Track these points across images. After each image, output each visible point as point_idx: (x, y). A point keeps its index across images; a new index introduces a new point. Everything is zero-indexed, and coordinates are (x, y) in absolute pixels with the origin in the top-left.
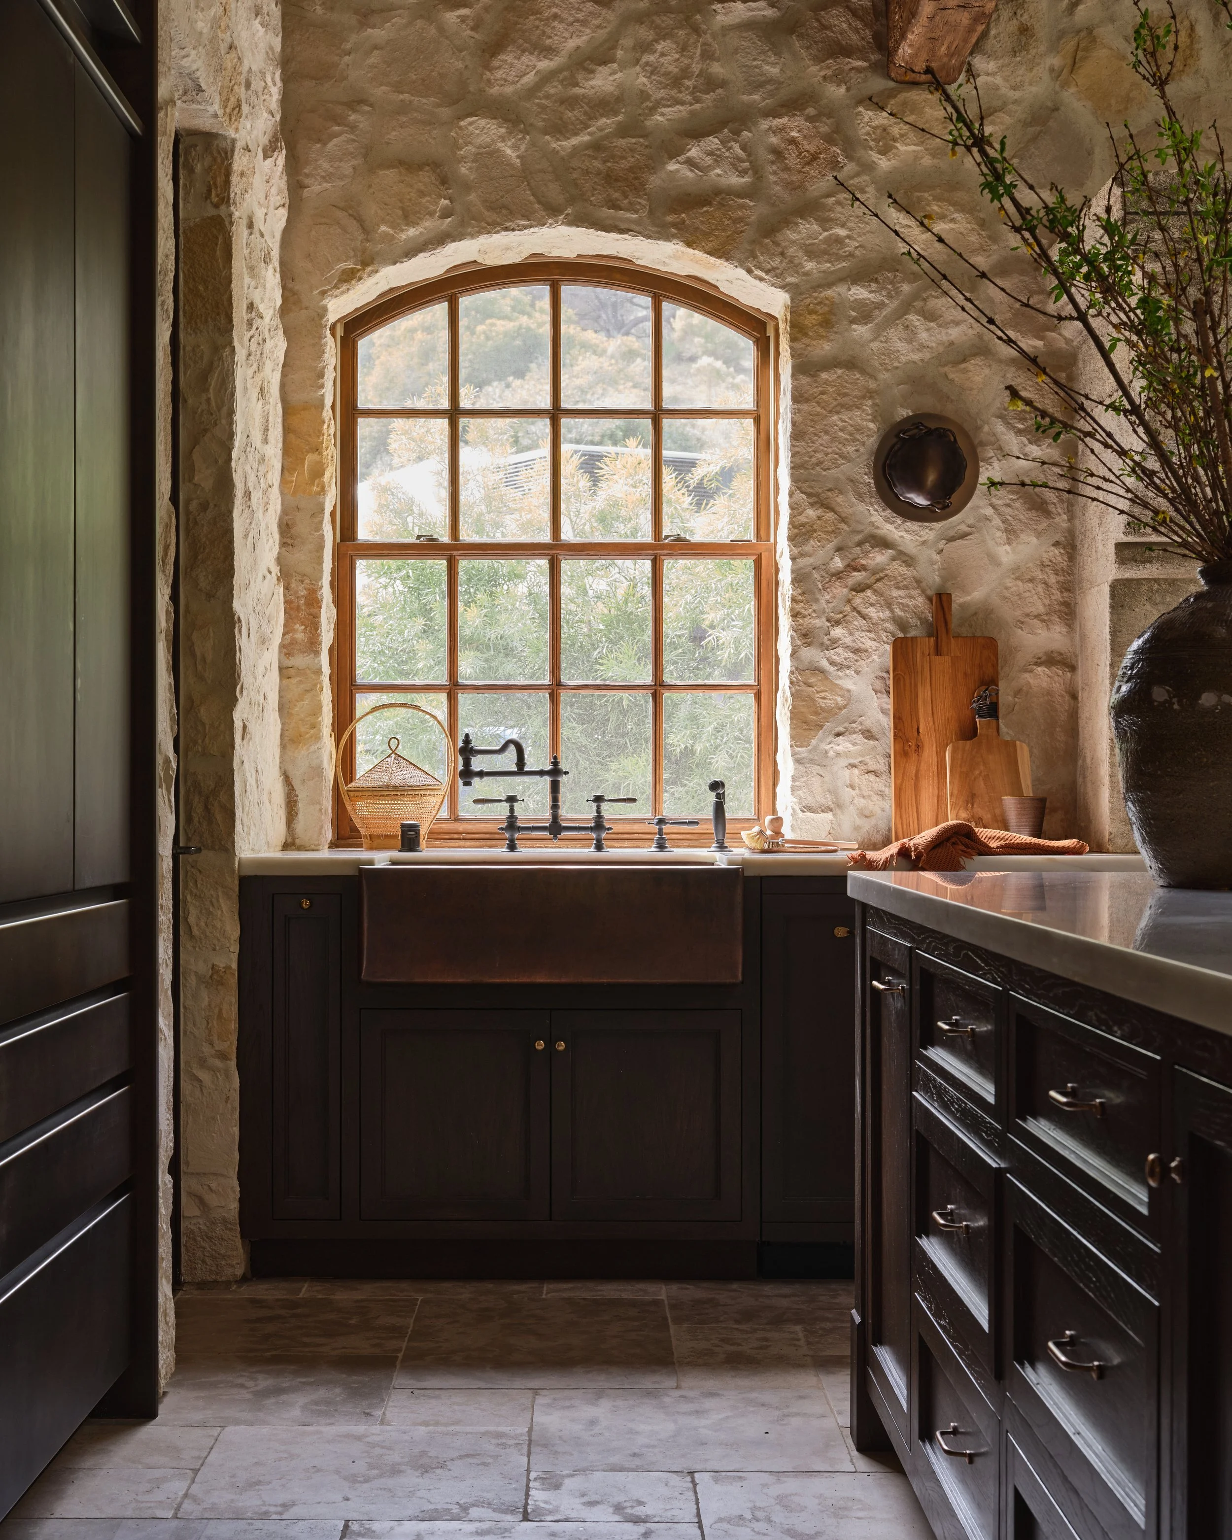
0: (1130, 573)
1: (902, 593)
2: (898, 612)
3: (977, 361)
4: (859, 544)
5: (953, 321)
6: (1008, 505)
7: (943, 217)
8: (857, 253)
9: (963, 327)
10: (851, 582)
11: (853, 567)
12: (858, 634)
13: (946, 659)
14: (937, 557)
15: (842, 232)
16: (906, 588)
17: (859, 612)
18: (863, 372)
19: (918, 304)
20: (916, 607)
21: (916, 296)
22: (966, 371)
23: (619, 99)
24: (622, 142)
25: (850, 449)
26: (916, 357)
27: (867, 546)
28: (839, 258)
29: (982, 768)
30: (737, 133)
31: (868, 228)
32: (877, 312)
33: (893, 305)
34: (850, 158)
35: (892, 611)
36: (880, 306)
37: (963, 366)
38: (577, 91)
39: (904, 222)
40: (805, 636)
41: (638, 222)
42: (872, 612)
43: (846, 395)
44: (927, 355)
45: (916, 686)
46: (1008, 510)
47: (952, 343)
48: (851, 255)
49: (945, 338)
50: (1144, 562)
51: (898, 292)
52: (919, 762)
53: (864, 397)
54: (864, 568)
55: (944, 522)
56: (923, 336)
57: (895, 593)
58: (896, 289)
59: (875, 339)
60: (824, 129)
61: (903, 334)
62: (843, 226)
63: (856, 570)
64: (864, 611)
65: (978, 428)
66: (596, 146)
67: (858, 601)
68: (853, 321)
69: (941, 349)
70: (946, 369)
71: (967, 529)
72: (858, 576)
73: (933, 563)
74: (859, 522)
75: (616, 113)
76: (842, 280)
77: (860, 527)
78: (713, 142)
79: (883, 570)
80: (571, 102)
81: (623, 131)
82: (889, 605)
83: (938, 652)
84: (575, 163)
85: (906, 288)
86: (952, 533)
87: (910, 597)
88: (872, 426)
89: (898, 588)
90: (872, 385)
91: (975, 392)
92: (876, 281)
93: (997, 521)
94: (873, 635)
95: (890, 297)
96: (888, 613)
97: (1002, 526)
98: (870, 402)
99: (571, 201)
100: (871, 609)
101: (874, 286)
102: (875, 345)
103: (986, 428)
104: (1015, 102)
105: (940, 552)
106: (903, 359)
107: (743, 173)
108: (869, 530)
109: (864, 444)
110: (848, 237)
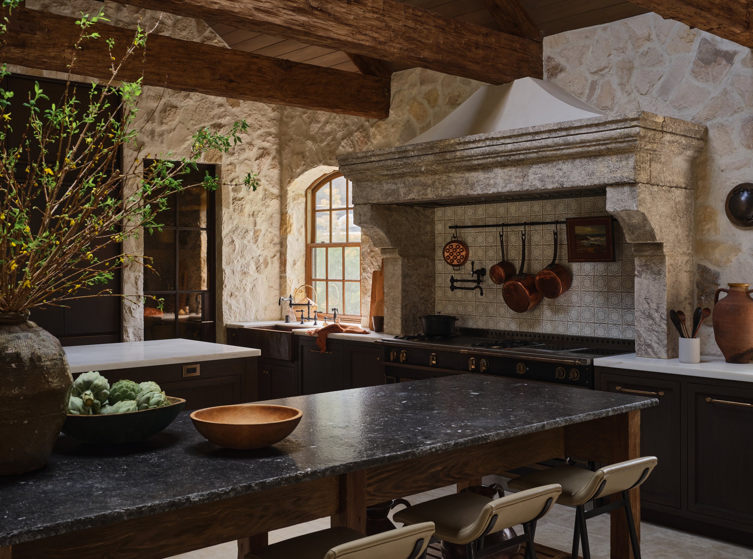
0: (385, 257)
1: (380, 258)
10: (371, 255)
11: (371, 251)
13: (382, 277)
17: (372, 263)
20: (381, 262)
23: (332, 132)
24: (332, 143)
29: (381, 307)
30: (349, 138)
34: (369, 141)
38: (324, 131)
40: (364, 270)
41: (335, 163)
45: (376, 284)
54: (374, 251)
60: (364, 134)
66: (328, 144)
67: (372, 260)
75: (330, 135)
78: (345, 141)
80: (323, 134)
81: (333, 140)
82: (377, 262)
83: (381, 275)
84: (325, 149)
99: (324, 159)
104: (401, 121)
107: (351, 148)
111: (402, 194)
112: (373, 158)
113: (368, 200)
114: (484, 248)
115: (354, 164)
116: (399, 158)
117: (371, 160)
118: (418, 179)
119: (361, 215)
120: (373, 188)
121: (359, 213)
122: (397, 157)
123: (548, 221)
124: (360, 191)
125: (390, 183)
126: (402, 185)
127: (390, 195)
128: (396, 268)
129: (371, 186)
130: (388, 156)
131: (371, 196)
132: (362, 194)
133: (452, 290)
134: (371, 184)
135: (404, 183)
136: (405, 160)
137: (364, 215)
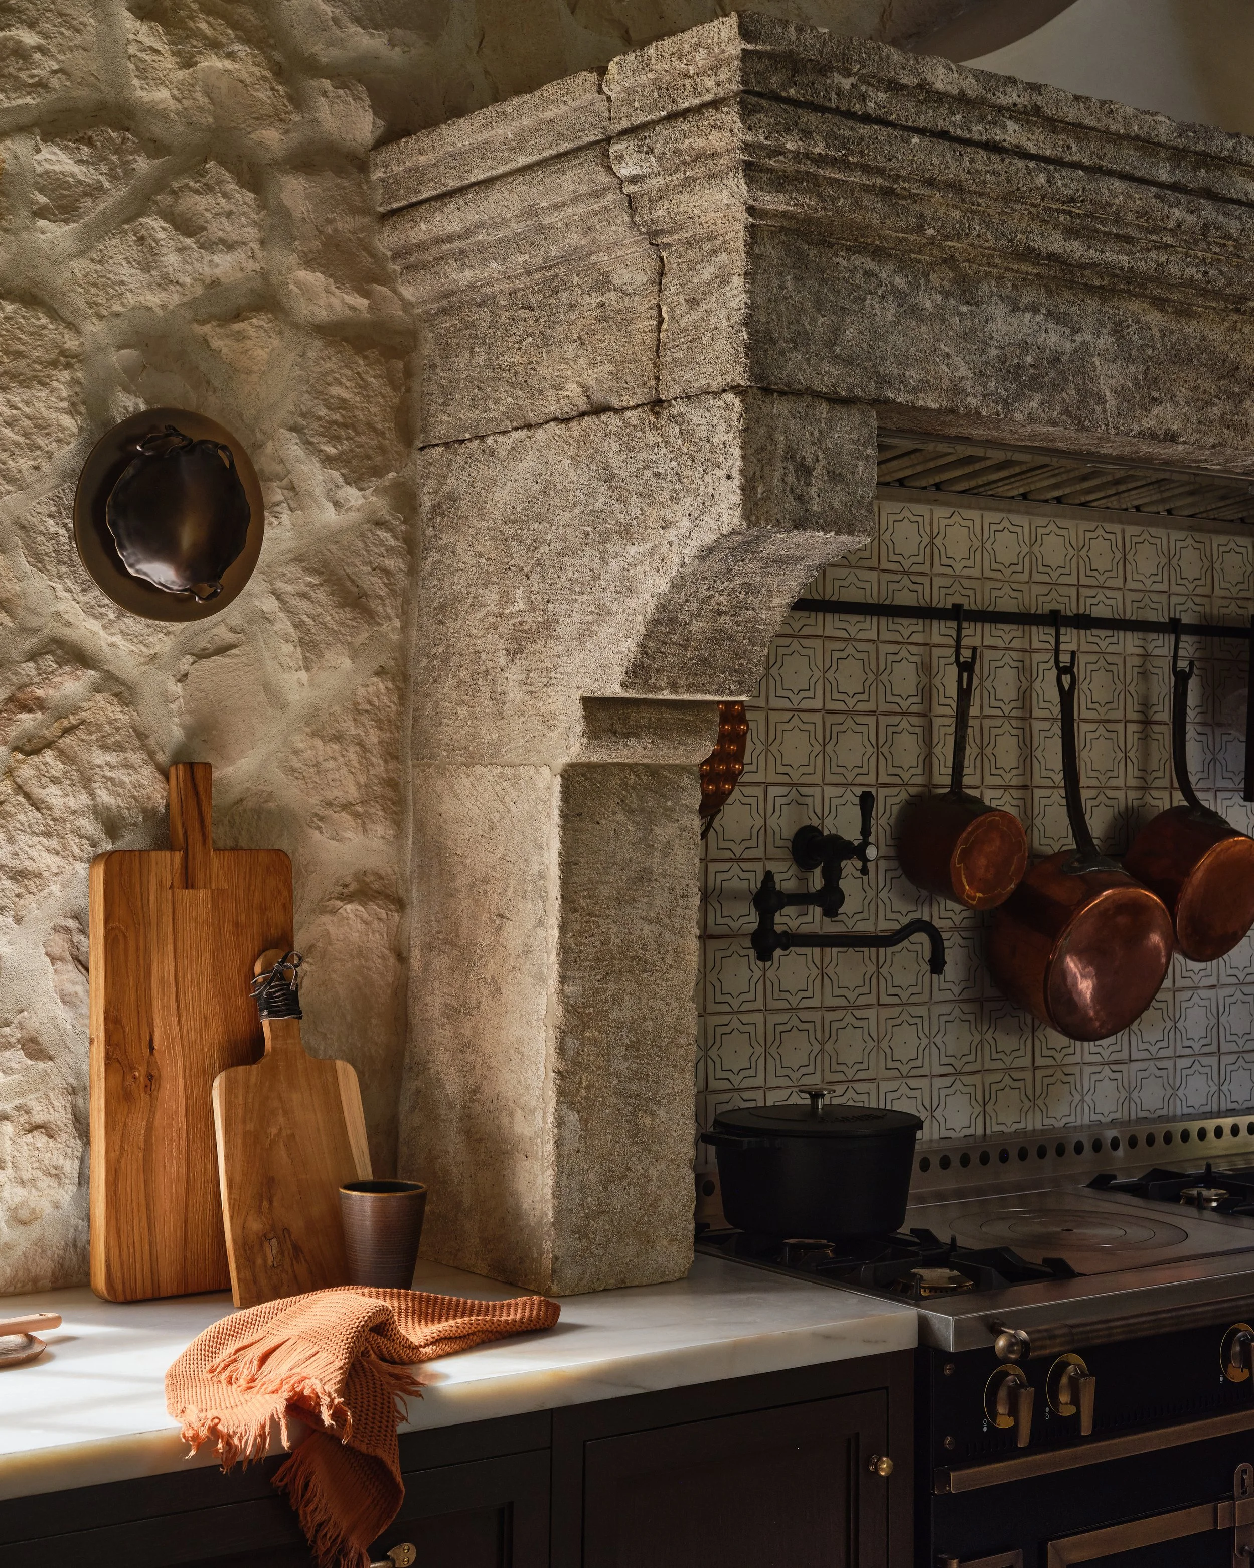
0: (612, 754)
1: (112, 757)
2: (105, 797)
3: (261, 320)
4: (33, 656)
5: (222, 241)
6: (303, 595)
7: (214, 45)
8: (54, 82)
9: (239, 255)
10: (14, 732)
11: (19, 703)
12: (23, 840)
13: (203, 894)
14: (177, 689)
15: (29, 38)
16: (119, 747)
17: (27, 796)
18: (54, 314)
19: (164, 199)
20: (138, 786)
21: (159, 184)
22: (240, 337)
25: (24, 464)
26: (153, 299)
27: (49, 661)
28: (20, 87)
29: (281, 1121)
31: (78, 39)
32: (88, 202)
33: (118, 193)
35: (92, 795)
36: (95, 191)
37: (237, 326)
39: (148, 41)
42: (53, 795)
43: (19, 355)
44: (174, 298)
45: (147, 952)
46: (304, 605)
47: (215, 283)
48: (42, 85)
49: (207, 271)
50: (627, 736)
51: (129, 172)
52: (155, 1108)
53: (54, 364)
54: (40, 705)
55: (195, 625)
56: (172, 260)
57: (99, 757)
58: (125, 163)
59: (81, 254)
61: (135, 253)
62: (32, 25)
63: (26, 708)
64: (38, 792)
65: (259, 446)
67: (26, 772)
68: (41, 213)
69: (199, 290)
70: (207, 329)
71: (230, 637)
72: (27, 721)
73: (167, 699)
74: (31, 611)
76: (23, 129)
77: (35, 622)
79: (77, 709)
82: (86, 782)
83: (188, 881)
85: (142, 164)
86: (203, 643)
87: (128, 766)
88: (67, 421)
89: (105, 747)
90: (71, 343)
91: (254, 378)
92: (90, 142)
93: (284, 625)
94: (54, 843)
95: (113, 177)
96: (84, 799)
97: (294, 634)
98: (66, 375)
100: (54, 790)
101: (85, 150)
102: (80, 266)
103: (269, 447)
105: (183, 678)
106: (131, 299)
108: (51, 628)
109: (50, 455)
110: (40, 49)
111: (1109, 396)
112: (1012, 126)
113: (884, 381)
115: (866, 119)
116: (1175, 187)
117: (998, 135)
118: (1191, 328)
119: (804, 470)
120: (916, 312)
121: (790, 454)
122: (1163, 174)
124: (819, 304)
125: (1034, 309)
126: (1106, 341)
127: (1035, 384)
129: (900, 296)
130: (1110, 150)
131: (905, 361)
132: (837, 330)
133: (764, 955)
134: (900, 282)
135: (1118, 331)
136: (1209, 211)
137: (834, 477)
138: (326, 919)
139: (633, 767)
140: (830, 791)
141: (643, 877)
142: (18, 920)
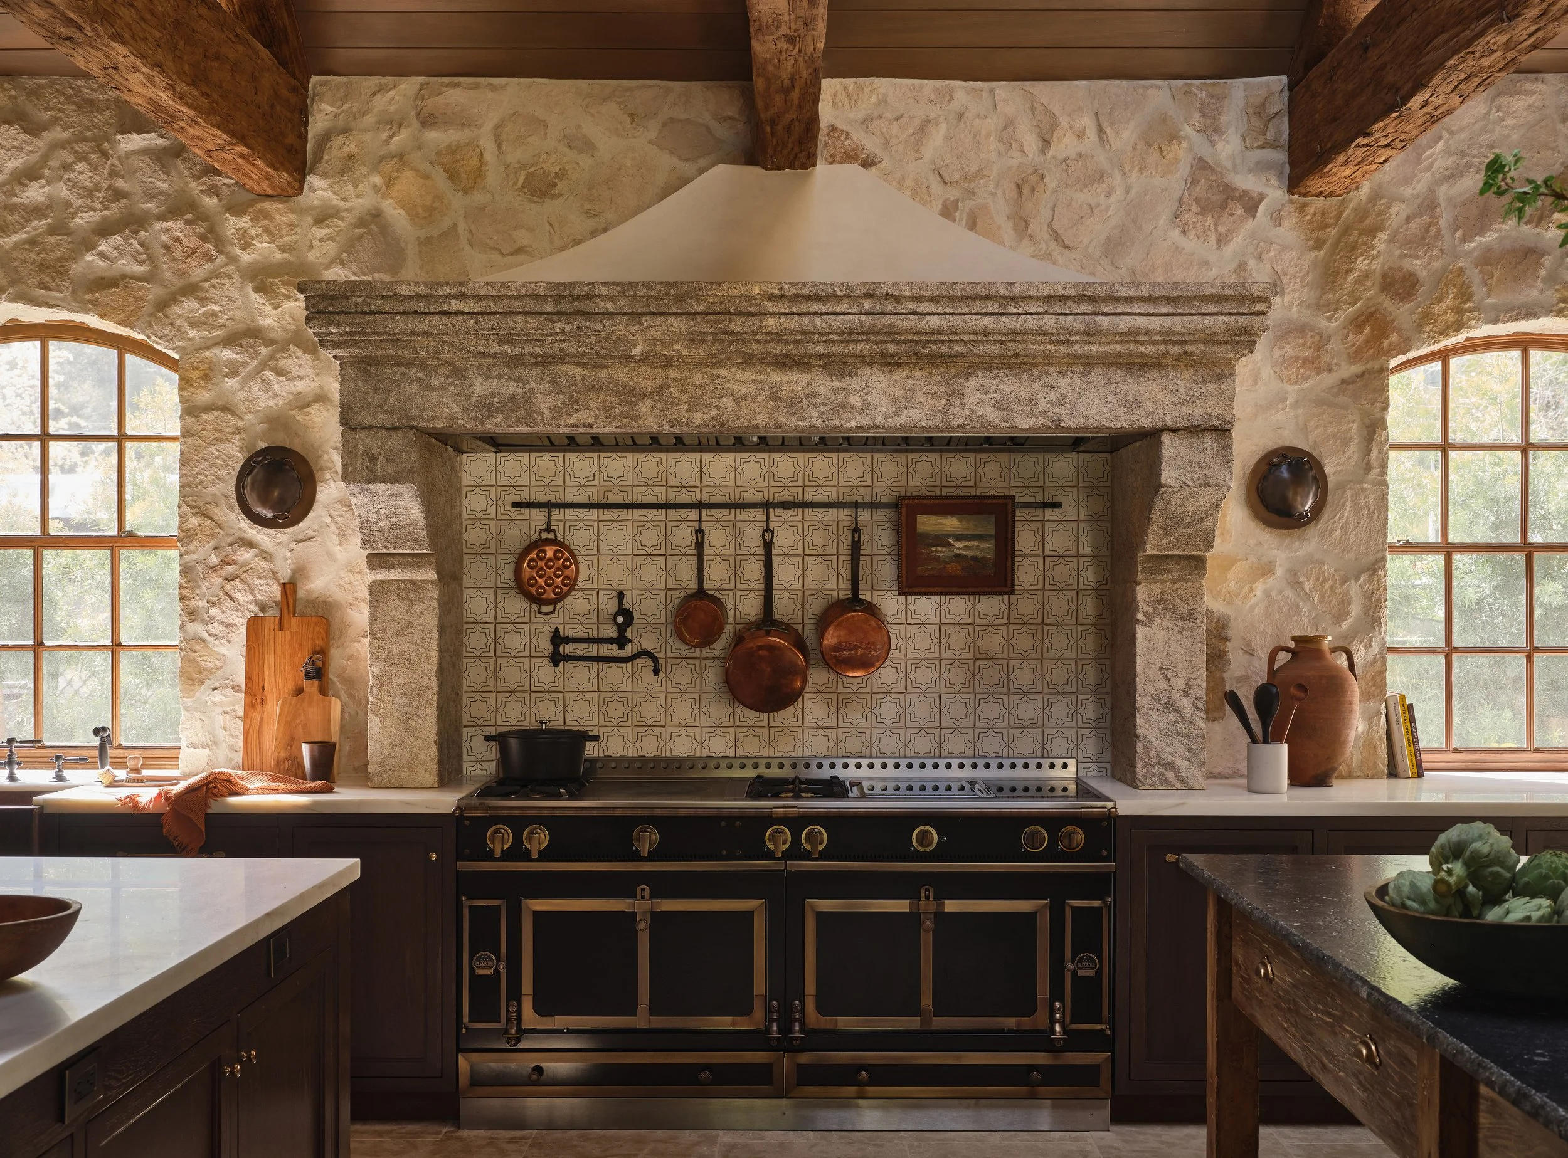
0: (381, 576)
1: (261, 582)
2: (259, 597)
3: (316, 406)
4: (231, 545)
5: (299, 376)
6: (341, 516)
7: (288, 297)
8: (228, 324)
9: (306, 381)
10: (224, 573)
11: (225, 562)
12: (228, 612)
13: (287, 633)
14: (288, 555)
15: (217, 308)
16: (265, 578)
17: (230, 596)
18: (234, 414)
19: (272, 363)
20: (272, 592)
21: (272, 357)
22: (308, 414)
23: (48, 207)
24: (51, 239)
25: (224, 472)
26: (272, 403)
27: (236, 546)
28: (215, 328)
29: (302, 718)
30: (135, 232)
31: (235, 305)
32: (241, 369)
33: (254, 364)
34: (220, 252)
35: (254, 596)
36: (244, 364)
37: (306, 410)
38: (15, 200)
39: (261, 301)
40: (190, 613)
41: (64, 300)
42: (238, 596)
43: (221, 431)
44: (281, 402)
45: (263, 654)
46: (341, 519)
47: (299, 393)
48: (224, 325)
49: (293, 389)
50: (388, 568)
51: (257, 354)
52: (263, 712)
53: (233, 433)
54: (235, 562)
55: (293, 529)
56: (276, 387)
57: (257, 582)
58: (255, 352)
59: (241, 389)
60: (200, 230)
61: (261, 386)
62: (216, 303)
63: (228, 564)
64: (234, 595)
65: (320, 457)
66: (32, 242)
67: (229, 587)
68: (226, 376)
69: (291, 397)
70: (294, 412)
71: (313, 534)
72: (230, 569)
73: (286, 559)
74: (231, 527)
75: (46, 217)
76: (217, 344)
77: (232, 531)
78: (117, 240)
79: (249, 564)
80: (12, 208)
81: (52, 231)
82: (252, 591)
83: (281, 628)
84: (16, 254)
85: (264, 351)
86: (301, 537)
87: (268, 585)
88: (239, 454)
89: (259, 578)
90: (240, 424)
91: (316, 430)
92: (241, 345)
93: (333, 528)
94: (239, 614)
95: (251, 357)
96: (250, 598)
97: (337, 532)
98: (238, 437)
99: (12, 283)
100: (239, 594)
101: (239, 349)
102: (241, 394)
103: (326, 457)
104: (346, 210)
105: (291, 551)
106: (263, 405)
107: (141, 263)
108: (238, 534)
109: (234, 468)
110: (221, 312)
111: (545, 410)
112: (453, 302)
113: (412, 418)
114: (629, 559)
115: (372, 313)
116: (559, 313)
117: (446, 307)
118: (603, 373)
119: (373, 459)
120: (430, 387)
121: (366, 453)
122: (549, 309)
123: (816, 499)
124: (376, 391)
125: (500, 377)
126: (545, 386)
127: (499, 410)
128: (418, 607)
129: (419, 380)
130: (515, 303)
131: (423, 408)
132: (385, 400)
133: (556, 664)
134: (420, 375)
135: (554, 381)
136: (580, 321)
137: (389, 460)
138: (356, 644)
139: (402, 581)
140: (636, 592)
141: (409, 626)
142: (229, 642)
